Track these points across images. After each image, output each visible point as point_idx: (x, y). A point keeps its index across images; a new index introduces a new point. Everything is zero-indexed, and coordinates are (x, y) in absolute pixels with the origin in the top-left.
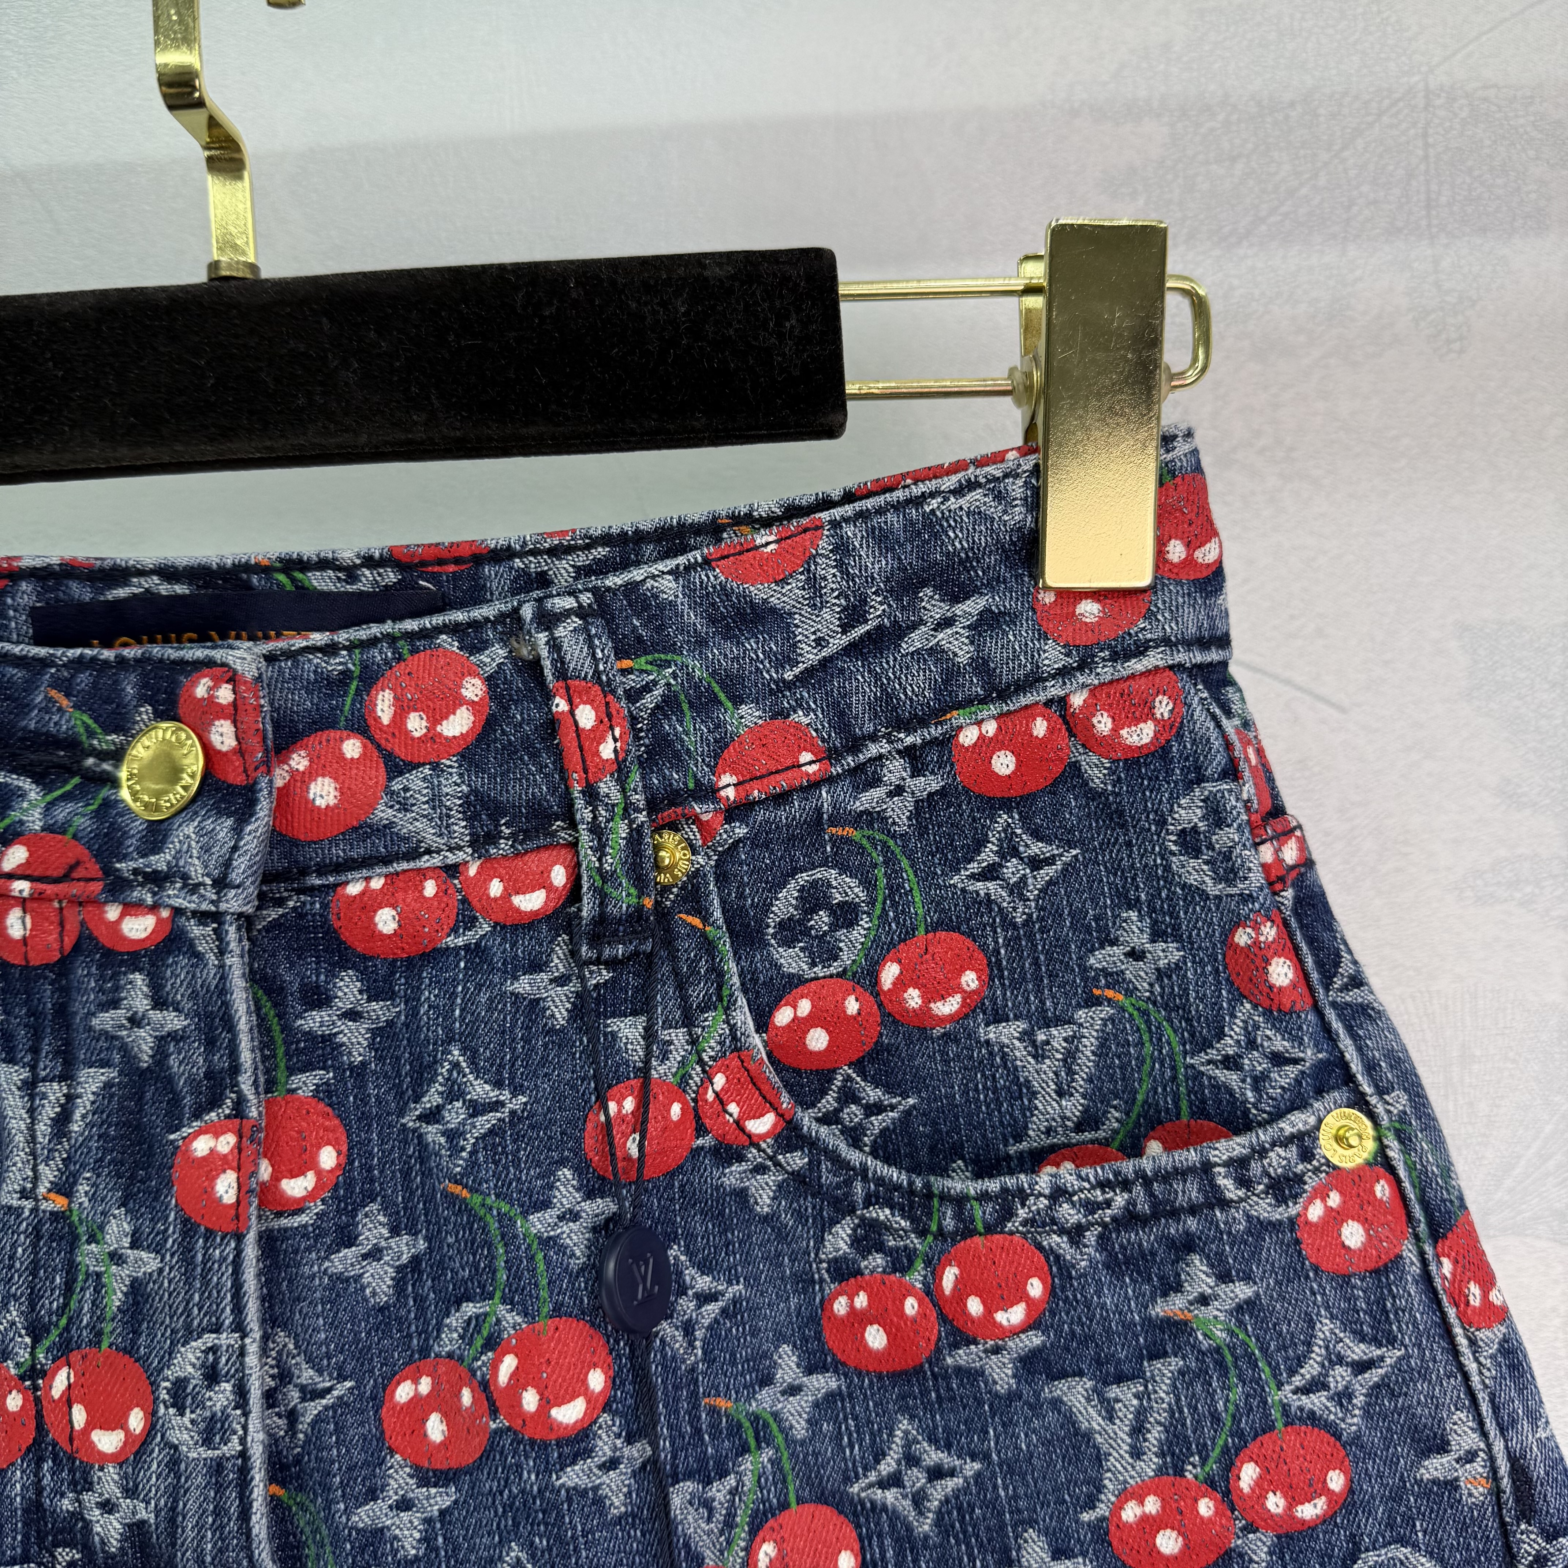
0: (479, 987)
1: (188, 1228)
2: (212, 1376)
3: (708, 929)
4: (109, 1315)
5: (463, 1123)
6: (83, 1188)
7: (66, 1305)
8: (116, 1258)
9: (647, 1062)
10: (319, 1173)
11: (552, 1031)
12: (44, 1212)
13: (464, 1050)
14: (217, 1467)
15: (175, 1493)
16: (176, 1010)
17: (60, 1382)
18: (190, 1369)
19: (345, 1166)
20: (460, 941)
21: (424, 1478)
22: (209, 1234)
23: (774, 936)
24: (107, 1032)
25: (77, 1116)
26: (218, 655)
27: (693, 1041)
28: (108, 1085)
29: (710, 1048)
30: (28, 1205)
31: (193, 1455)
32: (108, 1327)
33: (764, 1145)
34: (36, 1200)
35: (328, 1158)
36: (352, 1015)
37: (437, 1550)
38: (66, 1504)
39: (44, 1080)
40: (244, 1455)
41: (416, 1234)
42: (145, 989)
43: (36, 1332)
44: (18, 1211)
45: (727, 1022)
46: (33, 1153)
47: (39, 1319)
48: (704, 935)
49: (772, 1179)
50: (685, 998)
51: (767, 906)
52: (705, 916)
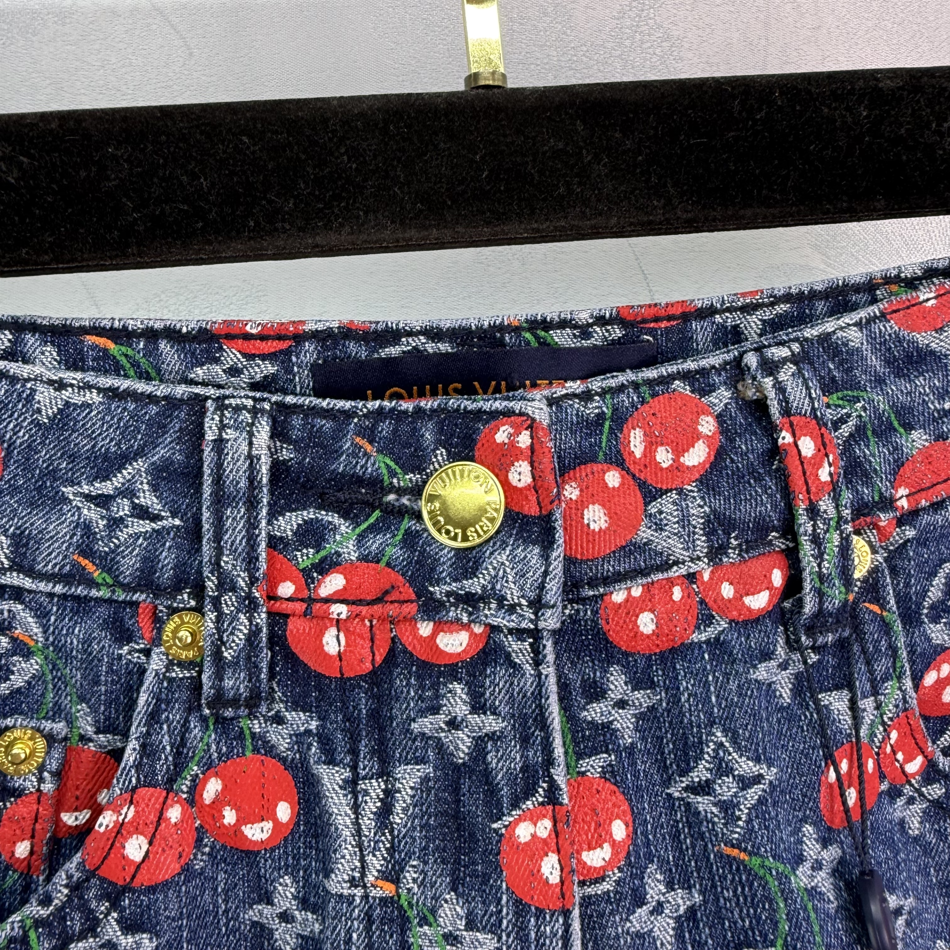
0: (727, 675)
1: (520, 908)
3: (885, 614)
5: (735, 795)
6: (410, 875)
10: (614, 844)
11: (781, 709)
12: (374, 898)
13: (725, 731)
16: (494, 713)
19: (632, 836)
20: (703, 637)
22: (540, 913)
23: (927, 616)
24: (424, 734)
25: (398, 808)
26: (517, 406)
27: (878, 707)
28: (424, 780)
29: (889, 711)
30: (359, 892)
33: (913, 781)
34: (365, 887)
35: (619, 830)
36: (621, 704)
39: (364, 778)
41: (689, 888)
42: (464, 696)
44: (350, 900)
45: (900, 689)
46: (360, 846)
48: (883, 619)
49: (918, 807)
50: (871, 672)
51: (925, 592)
52: (882, 603)
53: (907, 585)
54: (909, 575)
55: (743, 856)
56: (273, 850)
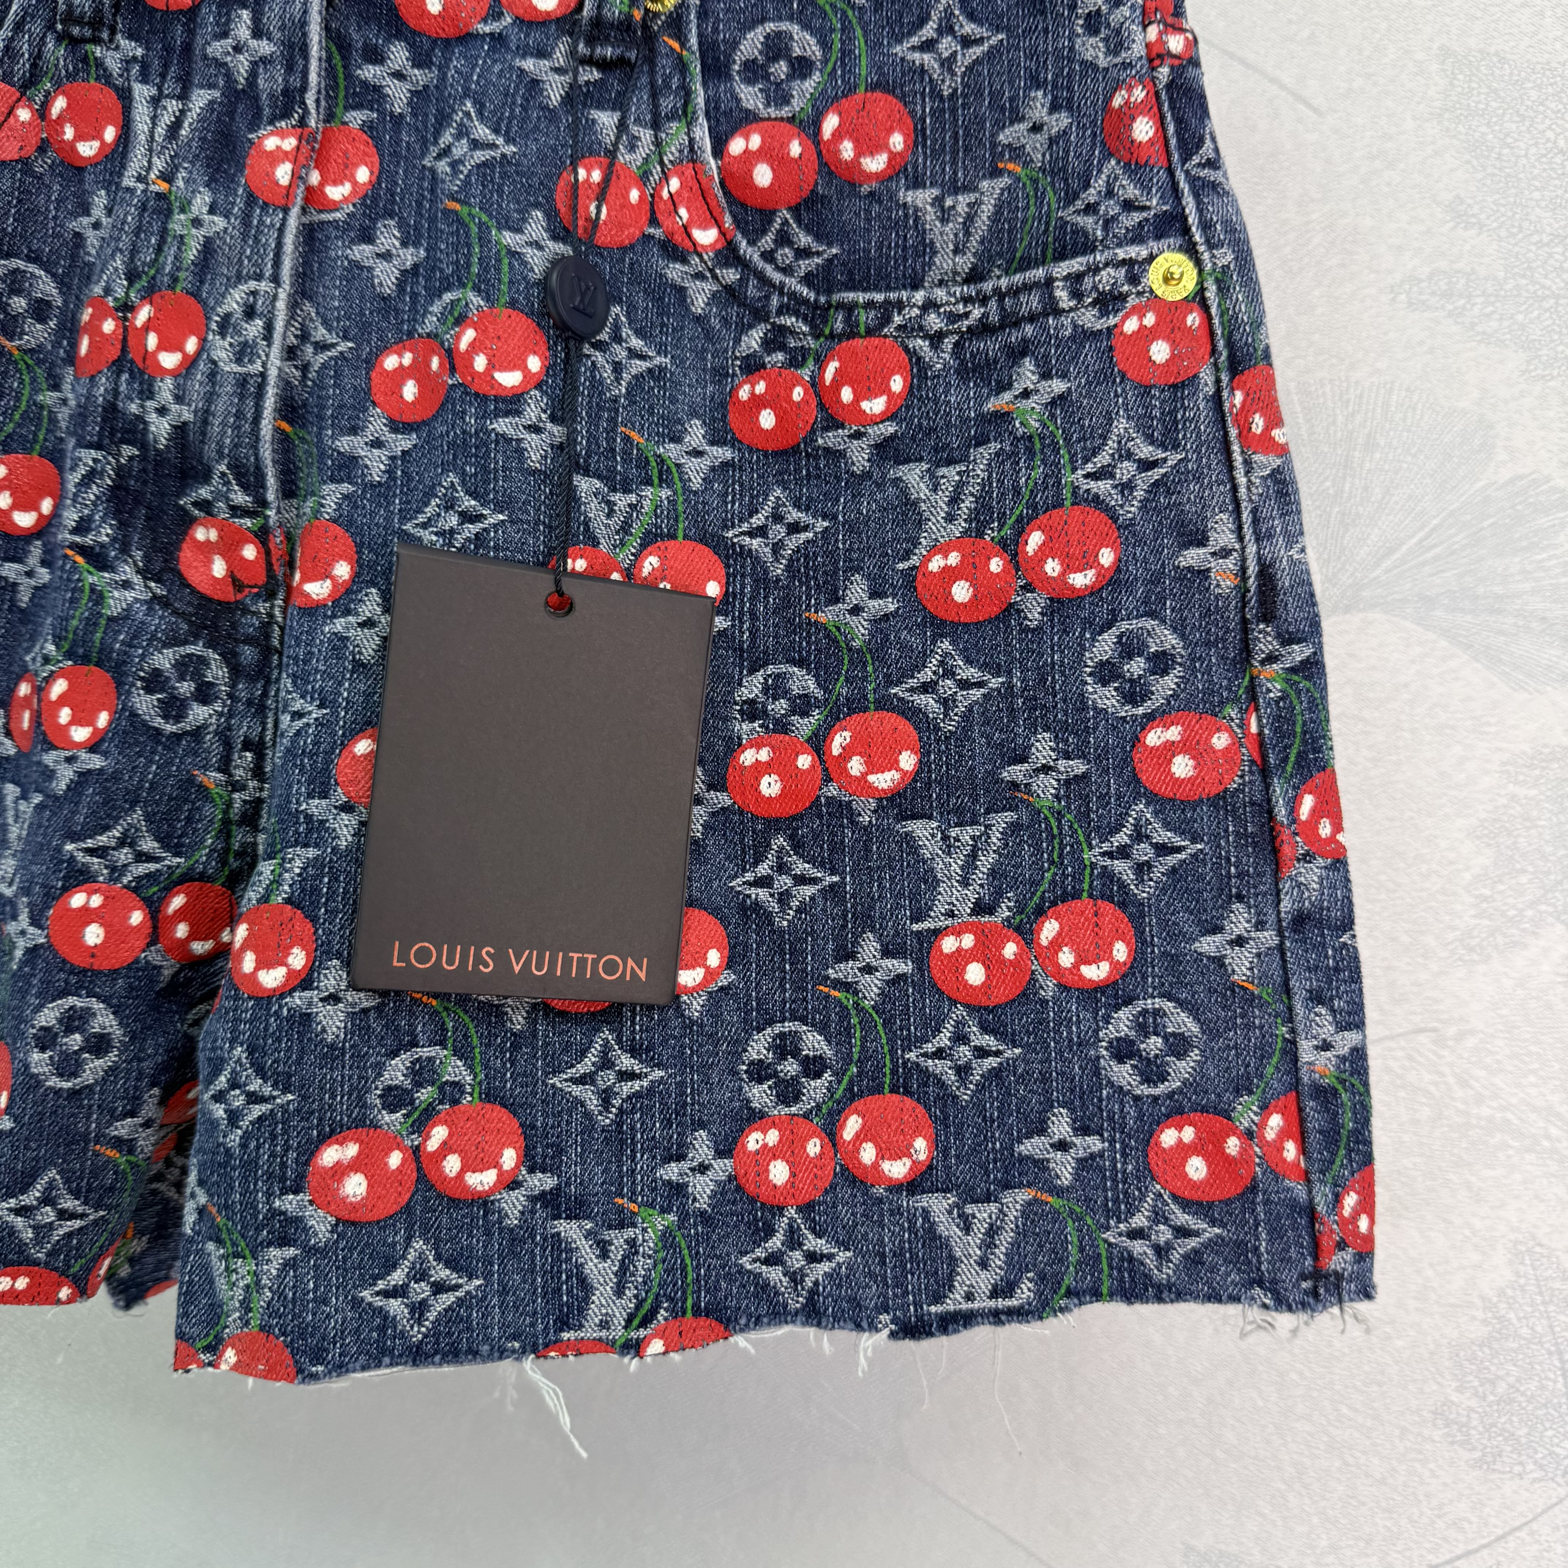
0: (495, 61)
1: (251, 199)
2: (250, 313)
3: (685, 53)
4: (185, 266)
5: (465, 155)
6: (182, 174)
7: (156, 260)
8: (197, 222)
9: (615, 145)
10: (355, 185)
11: (547, 107)
12: (151, 192)
13: (474, 103)
14: (242, 381)
15: (210, 397)
16: (268, 38)
17: (143, 314)
18: (235, 306)
19: (375, 184)
20: (487, 29)
21: (396, 427)
22: (265, 206)
23: (738, 72)
24: (216, 60)
25: (186, 124)
27: (658, 143)
28: (212, 102)
29: (671, 153)
30: (141, 186)
31: (227, 369)
32: (182, 275)
33: (705, 257)
34: (147, 184)
35: (363, 175)
36: (399, 75)
37: (395, 479)
38: (134, 408)
39: (167, 96)
40: (263, 375)
41: (419, 246)
42: (248, 22)
43: (132, 276)
44: (133, 191)
45: (688, 134)
46: (150, 150)
47: (136, 268)
48: (680, 57)
49: (708, 287)
50: (656, 106)
51: (735, 45)
52: (683, 42)
53: (716, 30)
54: (718, 20)
55: (458, 207)
56: (96, 165)
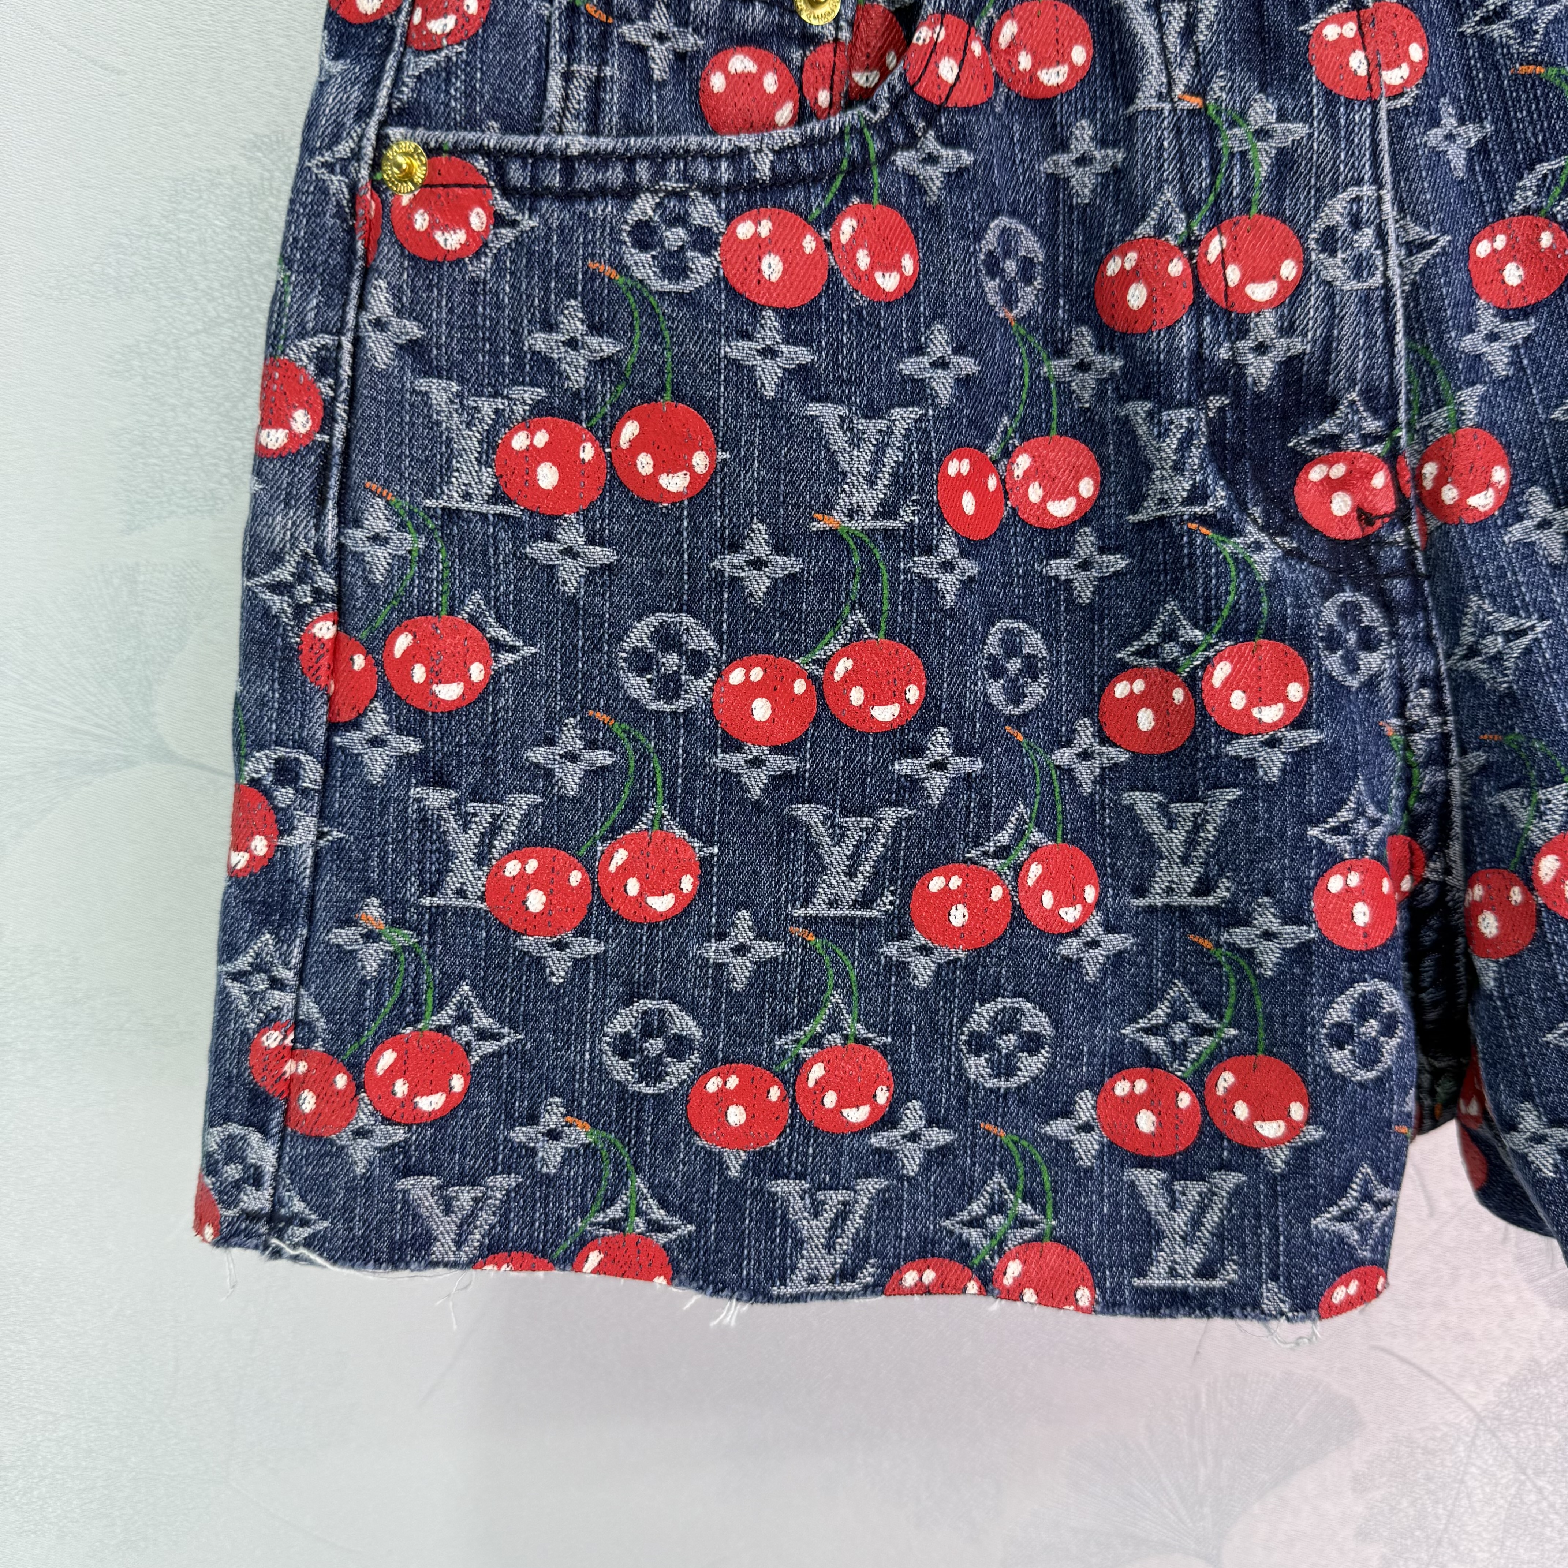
1: (1330, 98)
2: (1356, 224)
4: (1257, 183)
5: (1532, 13)
6: (1217, 85)
7: (1213, 184)
8: (1263, 134)
12: (1182, 110)
14: (1366, 298)
15: (1332, 321)
17: (1215, 248)
18: (1338, 218)
19: (1429, 60)
22: (1349, 102)
25: (1202, 26)
30: (1167, 107)
31: (1347, 287)
32: (1256, 195)
34: (1172, 101)
35: (1416, 53)
38: (1224, 353)
39: (1166, 1)
40: (1387, 284)
43: (1190, 208)
44: (1159, 112)
46: (1166, 64)
47: (1191, 197)
55: (1540, 70)
56: (1069, 93)
